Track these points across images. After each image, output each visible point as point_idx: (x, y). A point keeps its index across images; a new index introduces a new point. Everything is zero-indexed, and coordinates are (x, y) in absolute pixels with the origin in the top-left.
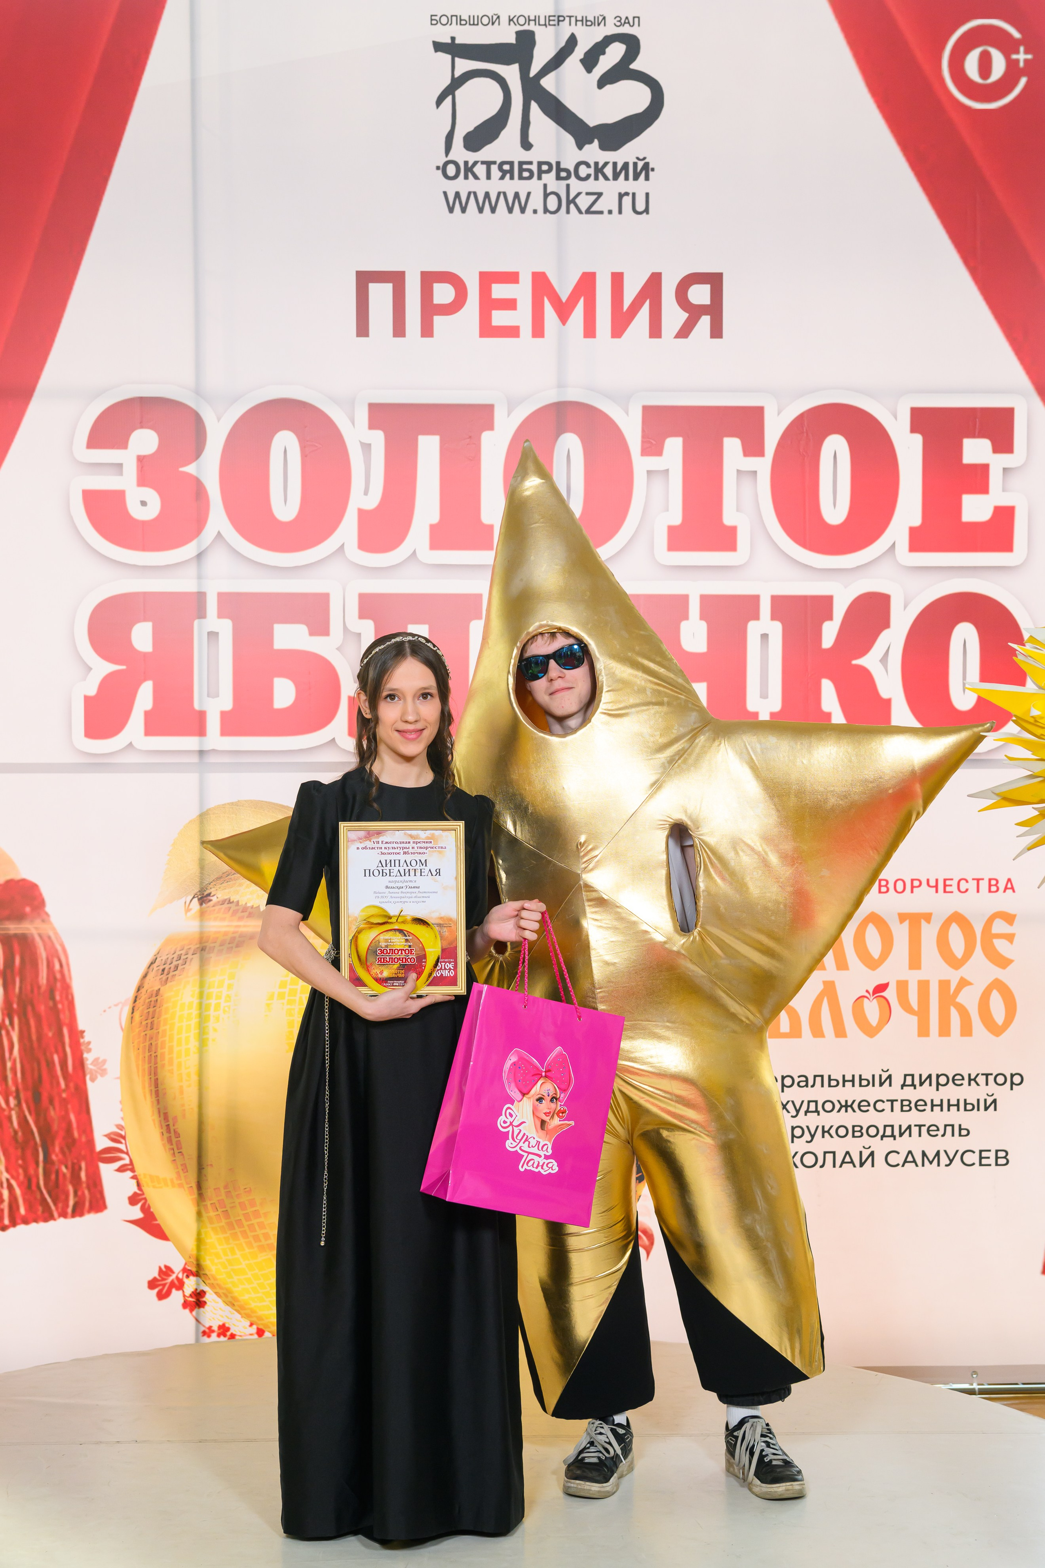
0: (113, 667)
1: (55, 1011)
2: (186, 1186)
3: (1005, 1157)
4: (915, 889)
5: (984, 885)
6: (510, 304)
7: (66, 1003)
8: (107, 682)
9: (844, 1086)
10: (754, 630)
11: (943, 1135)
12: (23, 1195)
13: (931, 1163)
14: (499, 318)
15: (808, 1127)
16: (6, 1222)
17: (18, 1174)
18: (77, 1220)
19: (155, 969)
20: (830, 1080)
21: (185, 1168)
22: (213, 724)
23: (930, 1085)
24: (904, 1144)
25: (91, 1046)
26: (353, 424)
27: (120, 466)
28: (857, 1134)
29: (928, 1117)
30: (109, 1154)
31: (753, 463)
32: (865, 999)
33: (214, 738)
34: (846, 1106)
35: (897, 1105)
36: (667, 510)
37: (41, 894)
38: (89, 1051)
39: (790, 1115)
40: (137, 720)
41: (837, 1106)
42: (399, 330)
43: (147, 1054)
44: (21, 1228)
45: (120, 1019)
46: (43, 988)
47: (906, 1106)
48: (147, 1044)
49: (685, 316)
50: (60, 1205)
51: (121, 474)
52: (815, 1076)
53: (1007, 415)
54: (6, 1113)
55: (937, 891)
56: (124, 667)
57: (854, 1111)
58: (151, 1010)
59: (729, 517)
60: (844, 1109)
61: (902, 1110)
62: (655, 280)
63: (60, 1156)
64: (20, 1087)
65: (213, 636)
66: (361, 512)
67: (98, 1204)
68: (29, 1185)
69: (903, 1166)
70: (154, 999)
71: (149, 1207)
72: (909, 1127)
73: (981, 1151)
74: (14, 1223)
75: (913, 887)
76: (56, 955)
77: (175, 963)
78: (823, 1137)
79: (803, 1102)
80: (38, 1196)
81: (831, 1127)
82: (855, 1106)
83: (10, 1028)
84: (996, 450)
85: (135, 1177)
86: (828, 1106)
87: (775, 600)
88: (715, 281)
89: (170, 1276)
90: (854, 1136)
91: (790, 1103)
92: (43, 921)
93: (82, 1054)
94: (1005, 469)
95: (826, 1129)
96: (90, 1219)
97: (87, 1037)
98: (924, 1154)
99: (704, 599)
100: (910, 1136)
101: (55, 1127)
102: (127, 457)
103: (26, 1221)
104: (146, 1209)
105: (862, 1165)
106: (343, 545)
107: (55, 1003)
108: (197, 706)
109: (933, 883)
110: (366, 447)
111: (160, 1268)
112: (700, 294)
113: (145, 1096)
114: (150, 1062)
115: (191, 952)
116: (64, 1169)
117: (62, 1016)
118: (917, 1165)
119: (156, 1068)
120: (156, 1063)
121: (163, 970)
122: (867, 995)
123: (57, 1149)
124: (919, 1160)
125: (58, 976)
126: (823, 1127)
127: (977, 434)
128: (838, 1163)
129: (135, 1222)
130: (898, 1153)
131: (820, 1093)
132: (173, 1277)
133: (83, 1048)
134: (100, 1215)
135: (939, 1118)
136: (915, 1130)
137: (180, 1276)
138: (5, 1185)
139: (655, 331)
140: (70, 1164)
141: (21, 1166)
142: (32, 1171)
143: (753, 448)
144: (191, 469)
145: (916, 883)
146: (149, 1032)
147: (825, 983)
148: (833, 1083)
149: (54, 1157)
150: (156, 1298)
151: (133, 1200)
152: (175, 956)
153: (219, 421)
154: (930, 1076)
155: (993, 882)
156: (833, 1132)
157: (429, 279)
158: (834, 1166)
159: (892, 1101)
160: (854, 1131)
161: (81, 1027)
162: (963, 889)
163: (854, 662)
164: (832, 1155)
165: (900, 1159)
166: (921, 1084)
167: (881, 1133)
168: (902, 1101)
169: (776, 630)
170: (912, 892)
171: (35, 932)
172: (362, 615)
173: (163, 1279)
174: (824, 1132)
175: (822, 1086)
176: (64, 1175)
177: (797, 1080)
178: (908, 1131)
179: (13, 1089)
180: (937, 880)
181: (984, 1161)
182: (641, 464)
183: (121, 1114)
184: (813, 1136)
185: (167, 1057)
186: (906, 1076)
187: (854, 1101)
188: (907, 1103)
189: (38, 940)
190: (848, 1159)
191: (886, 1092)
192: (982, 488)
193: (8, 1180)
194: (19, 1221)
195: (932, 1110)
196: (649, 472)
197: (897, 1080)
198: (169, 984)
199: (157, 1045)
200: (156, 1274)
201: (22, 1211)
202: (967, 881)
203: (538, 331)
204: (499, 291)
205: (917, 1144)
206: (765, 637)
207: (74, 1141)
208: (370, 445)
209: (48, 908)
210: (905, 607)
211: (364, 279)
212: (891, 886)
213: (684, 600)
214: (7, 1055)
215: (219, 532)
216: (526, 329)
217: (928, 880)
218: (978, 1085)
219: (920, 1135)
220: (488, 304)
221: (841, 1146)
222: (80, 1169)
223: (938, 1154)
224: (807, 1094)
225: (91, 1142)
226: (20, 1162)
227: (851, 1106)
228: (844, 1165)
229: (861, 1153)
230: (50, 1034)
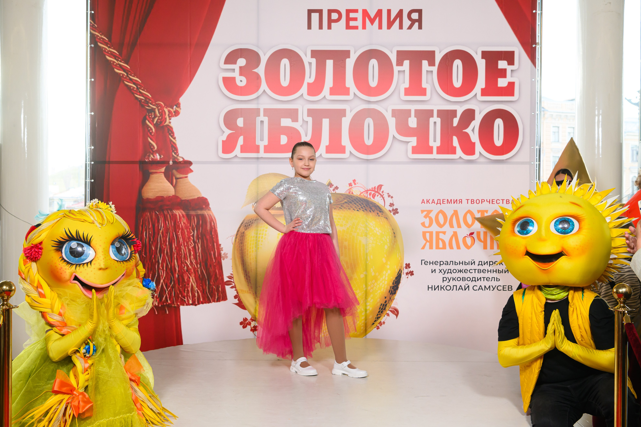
0: (231, 132)
1: (212, 238)
2: (252, 293)
3: (511, 288)
4: (483, 203)
5: (505, 201)
6: (355, 19)
7: (215, 235)
8: (229, 136)
9: (460, 265)
10: (432, 120)
11: (491, 281)
12: (202, 295)
13: (487, 289)
14: (352, 23)
15: (448, 278)
16: (196, 303)
17: (200, 288)
18: (218, 303)
19: (243, 225)
20: (455, 263)
21: (251, 288)
22: (262, 149)
23: (487, 265)
24: (479, 283)
25: (223, 249)
26: (306, 56)
27: (234, 69)
28: (464, 280)
29: (486, 275)
30: (228, 283)
31: (431, 68)
32: (467, 237)
33: (262, 154)
34: (460, 271)
35: (477, 271)
36: (404, 83)
37: (208, 202)
38: (222, 250)
39: (442, 274)
40: (238, 148)
41: (457, 271)
42: (321, 27)
43: (240, 252)
44: (201, 305)
45: (232, 241)
46: (208, 231)
47: (479, 271)
48: (240, 249)
49: (410, 22)
50: (213, 298)
51: (234, 72)
52: (450, 262)
53: (512, 53)
54: (197, 269)
55: (490, 203)
56: (234, 132)
57: (463, 273)
58: (242, 238)
59: (424, 85)
60: (459, 272)
61: (478, 273)
62: (401, 12)
63: (213, 283)
64: (201, 261)
65: (262, 122)
66: (308, 84)
67: (224, 298)
68: (203, 292)
69: (478, 290)
70: (242, 235)
71: (240, 299)
72: (480, 278)
73: (503, 286)
74: (199, 304)
75: (482, 202)
76: (212, 220)
77: (249, 223)
78: (453, 281)
79: (446, 270)
80: (206, 295)
81: (456, 278)
82: (463, 271)
83: (198, 243)
84: (509, 64)
85: (236, 290)
86: (455, 271)
87: (439, 111)
88: (420, 12)
89: (247, 321)
90: (463, 281)
91: (442, 270)
92: (209, 210)
93: (220, 251)
94: (512, 71)
95: (454, 278)
96: (222, 302)
97: (222, 246)
98: (485, 287)
99: (416, 111)
100: (481, 281)
101: (212, 274)
102: (236, 67)
103: (203, 303)
104: (239, 300)
105: (465, 290)
106: (303, 94)
107: (212, 236)
108: (257, 144)
109: (488, 201)
110: (310, 64)
111: (244, 318)
112: (415, 16)
113: (239, 265)
114: (241, 254)
115: (254, 220)
116: (214, 287)
117: (214, 240)
118: (483, 290)
119: (243, 256)
120: (243, 254)
121: (246, 226)
122: (467, 236)
123: (212, 281)
124: (483, 289)
125: (213, 227)
126: (453, 278)
127: (503, 59)
128: (458, 289)
129: (236, 304)
130: (477, 286)
131: (452, 267)
132: (248, 321)
133: (220, 249)
134: (225, 302)
135: (490, 275)
136: (482, 279)
137: (250, 321)
138: (196, 292)
139: (401, 27)
140: (216, 285)
141: (201, 286)
142: (204, 287)
143: (432, 63)
144: (255, 70)
145: (483, 201)
146: (241, 245)
147: (454, 232)
148: (456, 264)
149: (211, 283)
150: (242, 328)
151: (236, 297)
152: (249, 221)
153: (265, 55)
154: (487, 262)
155: (508, 201)
156: (456, 279)
157: (330, 12)
158: (456, 290)
159: (475, 270)
160: (463, 279)
161: (220, 243)
162: (498, 202)
163: (464, 131)
164: (456, 286)
165: (477, 288)
166: (484, 264)
167: (471, 280)
168: (478, 270)
169: (438, 120)
170: (482, 203)
171: (206, 213)
172: (308, 116)
173: (245, 322)
174: (453, 279)
175: (453, 265)
176: (214, 289)
177: (445, 263)
178: (480, 279)
179: (199, 262)
180: (490, 200)
181: (504, 289)
182: (396, 69)
183: (232, 270)
184: (449, 281)
185: (246, 253)
186: (479, 262)
187: (463, 270)
188: (480, 270)
189: (207, 215)
190: (461, 288)
191: (473, 267)
192: (504, 76)
193: (197, 290)
194: (200, 303)
195: (488, 273)
196: (399, 71)
197: (477, 263)
198: (247, 230)
199: (243, 249)
200: (242, 320)
201: (201, 300)
202: (499, 200)
203: (364, 27)
204: (352, 15)
205: (483, 283)
206: (435, 123)
207: (217, 278)
208: (311, 63)
209: (210, 206)
210: (480, 114)
211: (310, 12)
212: (475, 201)
213: (410, 111)
214: (197, 251)
215: (264, 90)
216: (360, 27)
217: (487, 200)
218: (502, 265)
219: (484, 281)
220: (348, 19)
221: (458, 284)
222: (219, 287)
223: (490, 287)
224: (448, 267)
225: (223, 279)
226: (201, 285)
227: (462, 271)
228: (459, 290)
229: (465, 286)
230: (210, 245)
